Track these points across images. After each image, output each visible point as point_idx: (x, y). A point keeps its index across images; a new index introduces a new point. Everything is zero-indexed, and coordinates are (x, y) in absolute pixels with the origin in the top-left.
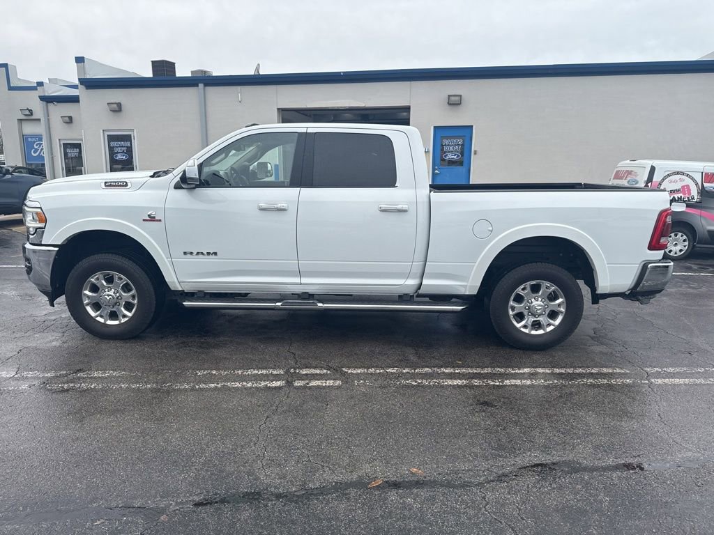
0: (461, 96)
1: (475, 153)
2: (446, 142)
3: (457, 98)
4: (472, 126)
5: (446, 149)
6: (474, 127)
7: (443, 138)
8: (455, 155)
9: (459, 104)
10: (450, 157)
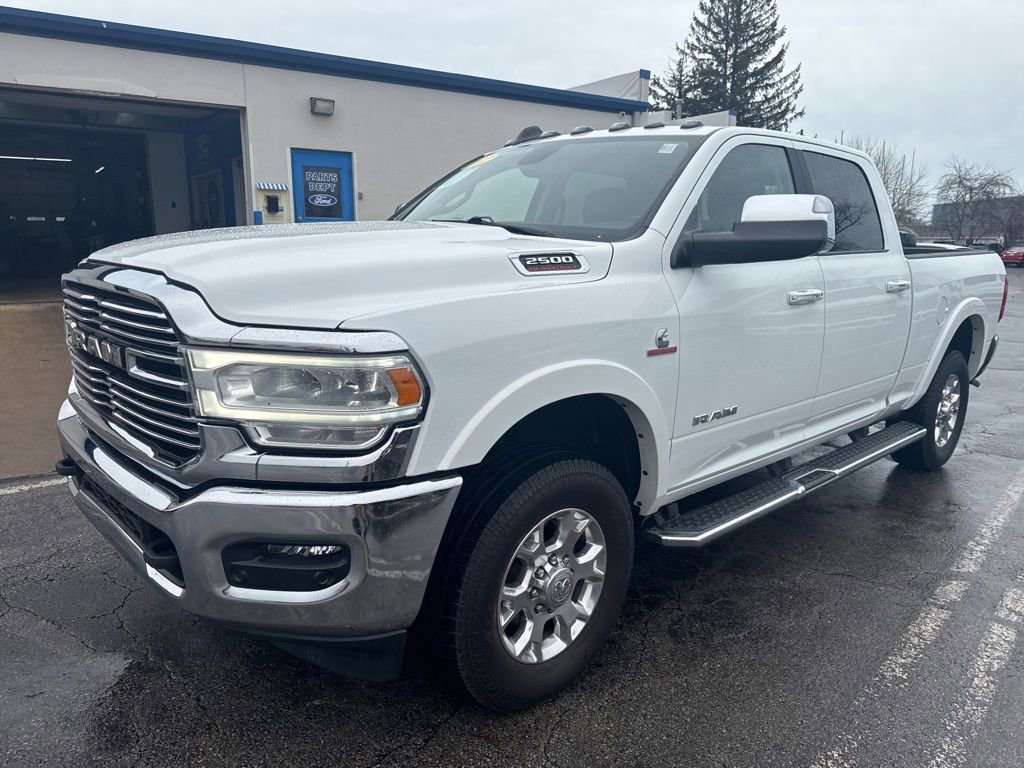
0: (333, 102)
1: (361, 196)
2: (311, 175)
3: (327, 105)
4: (351, 154)
5: (312, 187)
6: (354, 156)
7: (306, 168)
8: (328, 199)
9: (329, 115)
10: (321, 201)
